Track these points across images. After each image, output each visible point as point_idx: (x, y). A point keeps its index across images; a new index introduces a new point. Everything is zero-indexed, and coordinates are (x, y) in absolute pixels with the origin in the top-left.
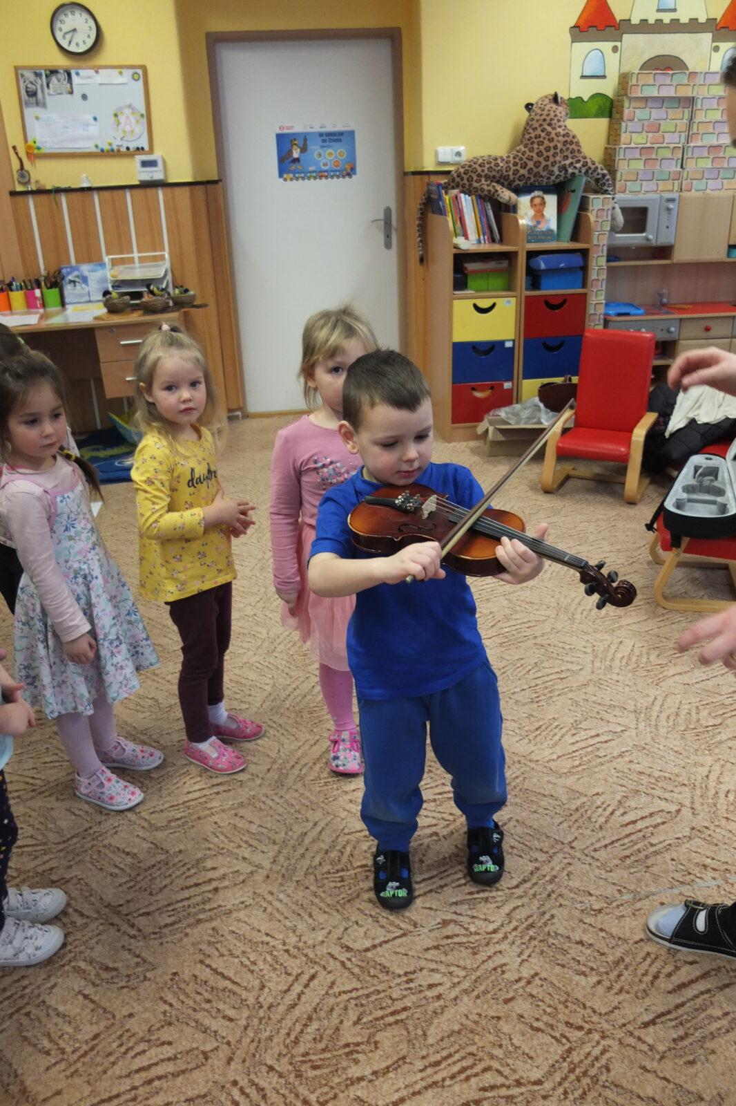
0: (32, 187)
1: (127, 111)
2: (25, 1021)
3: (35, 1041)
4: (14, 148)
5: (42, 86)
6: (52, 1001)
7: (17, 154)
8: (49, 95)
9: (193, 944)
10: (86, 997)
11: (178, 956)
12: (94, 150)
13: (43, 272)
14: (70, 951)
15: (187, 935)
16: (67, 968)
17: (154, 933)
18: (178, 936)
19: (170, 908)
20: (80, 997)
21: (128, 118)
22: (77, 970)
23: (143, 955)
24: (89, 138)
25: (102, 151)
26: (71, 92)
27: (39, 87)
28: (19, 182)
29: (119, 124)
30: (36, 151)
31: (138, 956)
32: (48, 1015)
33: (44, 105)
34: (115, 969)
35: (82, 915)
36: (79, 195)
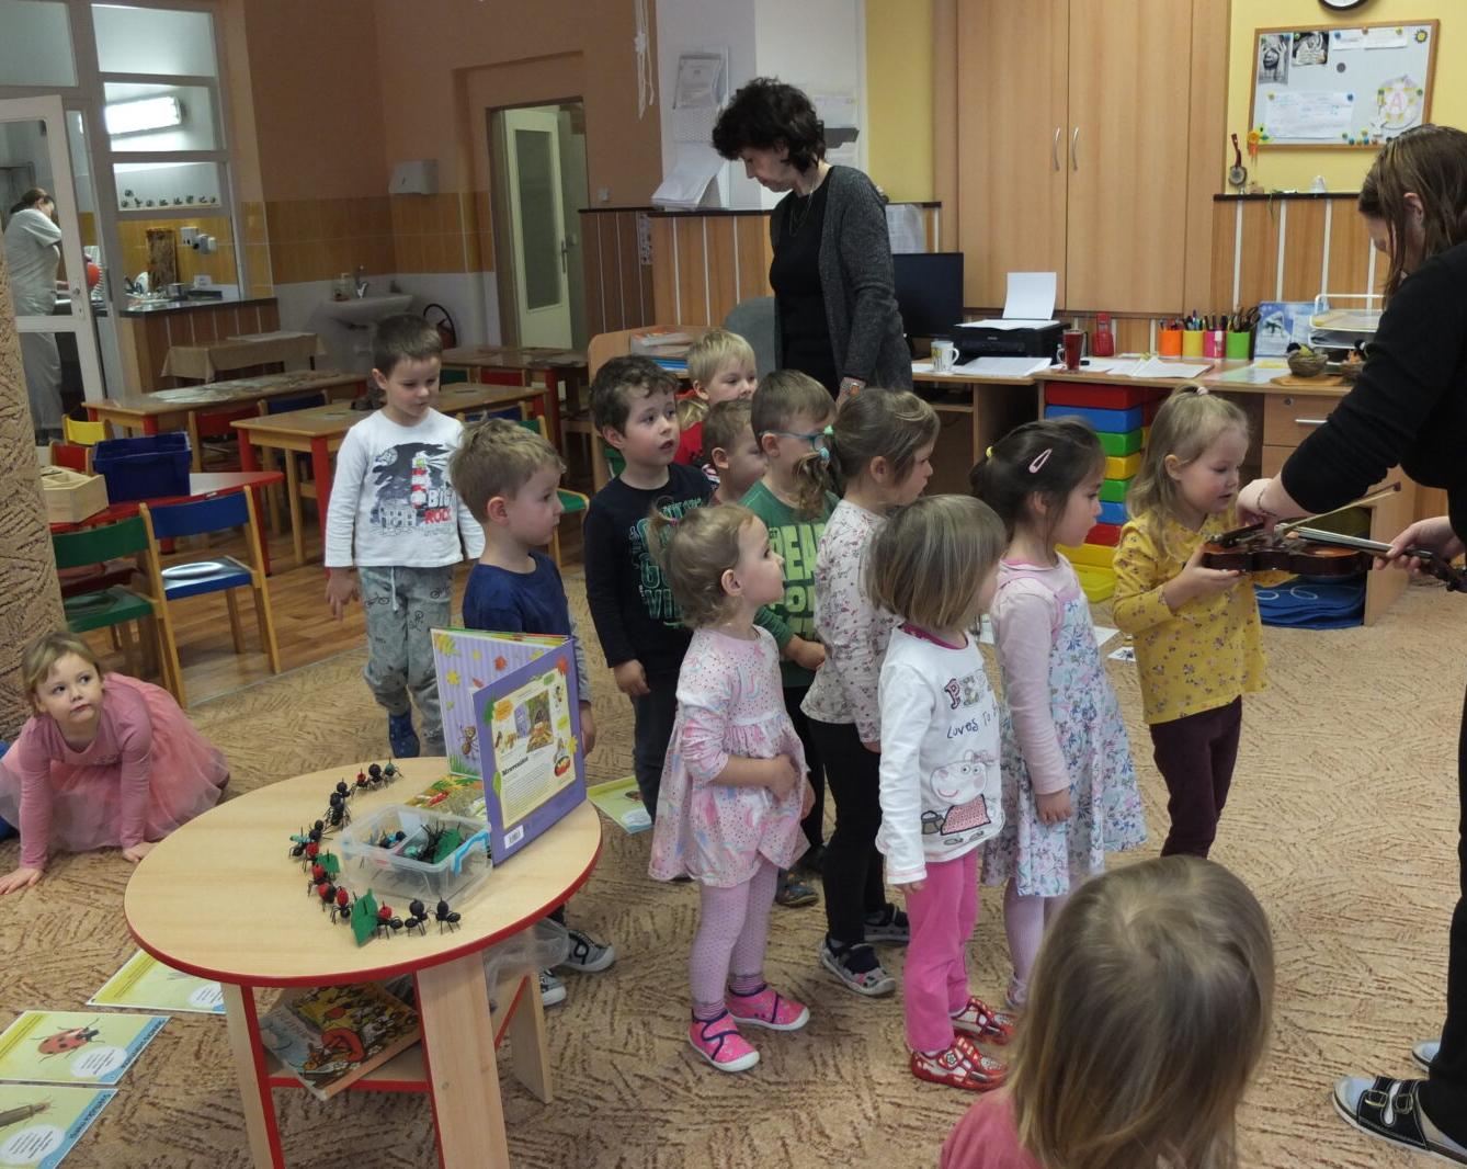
0: (1247, 190)
1: (1399, 86)
2: (721, 1134)
3: (715, 1154)
4: (1234, 137)
5: (1286, 53)
6: (753, 1132)
7: (1236, 145)
8: (1294, 65)
9: (918, 1158)
10: (784, 1145)
11: (895, 1160)
12: (1341, 141)
13: (1235, 309)
14: (802, 1099)
15: (919, 1146)
16: (788, 1111)
17: (890, 1127)
18: (910, 1142)
19: (924, 1113)
20: (780, 1143)
21: (1398, 95)
22: (795, 1118)
23: (863, 1140)
24: (1336, 126)
25: (1352, 142)
26: (1325, 62)
27: (1282, 55)
28: (1232, 183)
29: (1383, 103)
30: (1261, 142)
31: (858, 1138)
32: (742, 1140)
33: (1284, 80)
34: (828, 1137)
35: (838, 1072)
36: (1306, 204)
